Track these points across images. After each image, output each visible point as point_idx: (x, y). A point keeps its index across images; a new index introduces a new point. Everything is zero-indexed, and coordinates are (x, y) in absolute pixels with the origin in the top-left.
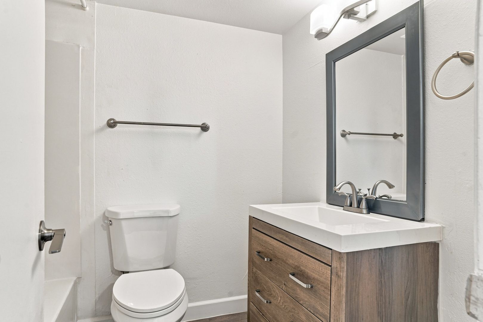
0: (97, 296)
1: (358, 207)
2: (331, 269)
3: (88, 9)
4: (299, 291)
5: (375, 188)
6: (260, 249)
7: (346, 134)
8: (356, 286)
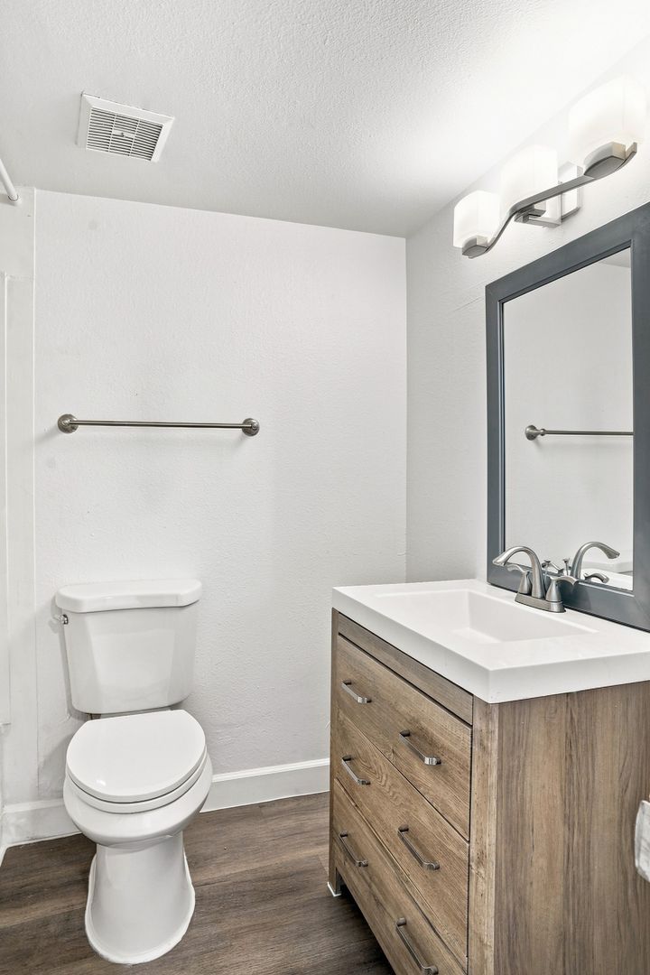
0: (42, 759)
1: (543, 597)
2: (472, 732)
3: (20, 202)
4: (417, 766)
5: (579, 557)
6: (351, 677)
7: (537, 434)
8: (519, 767)
